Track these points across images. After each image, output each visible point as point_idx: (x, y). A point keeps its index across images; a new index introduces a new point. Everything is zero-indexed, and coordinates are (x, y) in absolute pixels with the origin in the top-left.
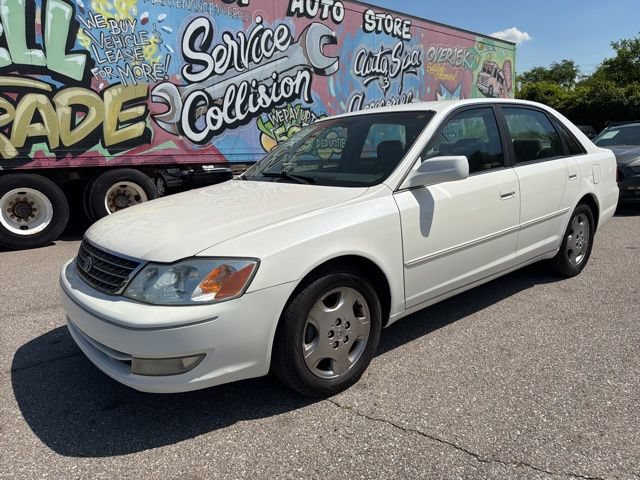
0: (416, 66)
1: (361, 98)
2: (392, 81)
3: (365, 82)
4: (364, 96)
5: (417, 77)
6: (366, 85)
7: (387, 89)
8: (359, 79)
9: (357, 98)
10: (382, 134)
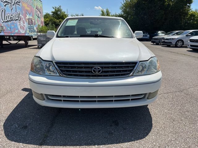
0: (19, 2)
1: (4, 11)
2: (13, 6)
3: (4, 5)
4: (5, 11)
5: (20, 7)
6: (5, 6)
7: (12, 9)
8: (2, 3)
9: (3, 11)
10: (13, 26)
